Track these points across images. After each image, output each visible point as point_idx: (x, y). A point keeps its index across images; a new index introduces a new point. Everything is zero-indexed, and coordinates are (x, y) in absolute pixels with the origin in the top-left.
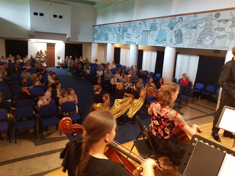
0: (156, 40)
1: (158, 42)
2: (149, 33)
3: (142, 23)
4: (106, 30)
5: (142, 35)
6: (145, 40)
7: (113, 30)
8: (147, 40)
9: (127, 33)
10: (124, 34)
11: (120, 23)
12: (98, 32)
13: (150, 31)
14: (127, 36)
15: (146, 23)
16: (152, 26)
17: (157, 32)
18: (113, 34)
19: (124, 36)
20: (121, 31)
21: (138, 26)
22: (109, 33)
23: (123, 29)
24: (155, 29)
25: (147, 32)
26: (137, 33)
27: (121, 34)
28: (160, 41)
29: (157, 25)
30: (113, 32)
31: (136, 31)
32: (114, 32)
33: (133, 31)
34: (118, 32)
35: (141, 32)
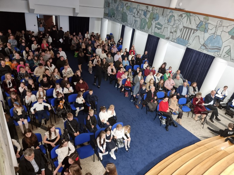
0: (203, 45)
1: (206, 48)
2: (193, 33)
3: (184, 15)
4: (125, 8)
5: (181, 31)
6: (186, 39)
7: (135, 10)
8: (188, 40)
9: (157, 22)
10: (152, 21)
11: (147, 6)
12: (111, 7)
13: (197, 30)
14: (156, 25)
15: (191, 17)
16: (201, 25)
17: (207, 35)
18: (134, 16)
19: (152, 24)
20: (148, 16)
21: (176, 17)
22: (128, 13)
23: (151, 15)
24: (206, 30)
25: (190, 30)
26: (174, 26)
27: (147, 21)
28: (210, 48)
29: (210, 27)
30: (134, 13)
31: (172, 24)
32: (137, 14)
33: (166, 21)
34: (143, 17)
35: (181, 27)
